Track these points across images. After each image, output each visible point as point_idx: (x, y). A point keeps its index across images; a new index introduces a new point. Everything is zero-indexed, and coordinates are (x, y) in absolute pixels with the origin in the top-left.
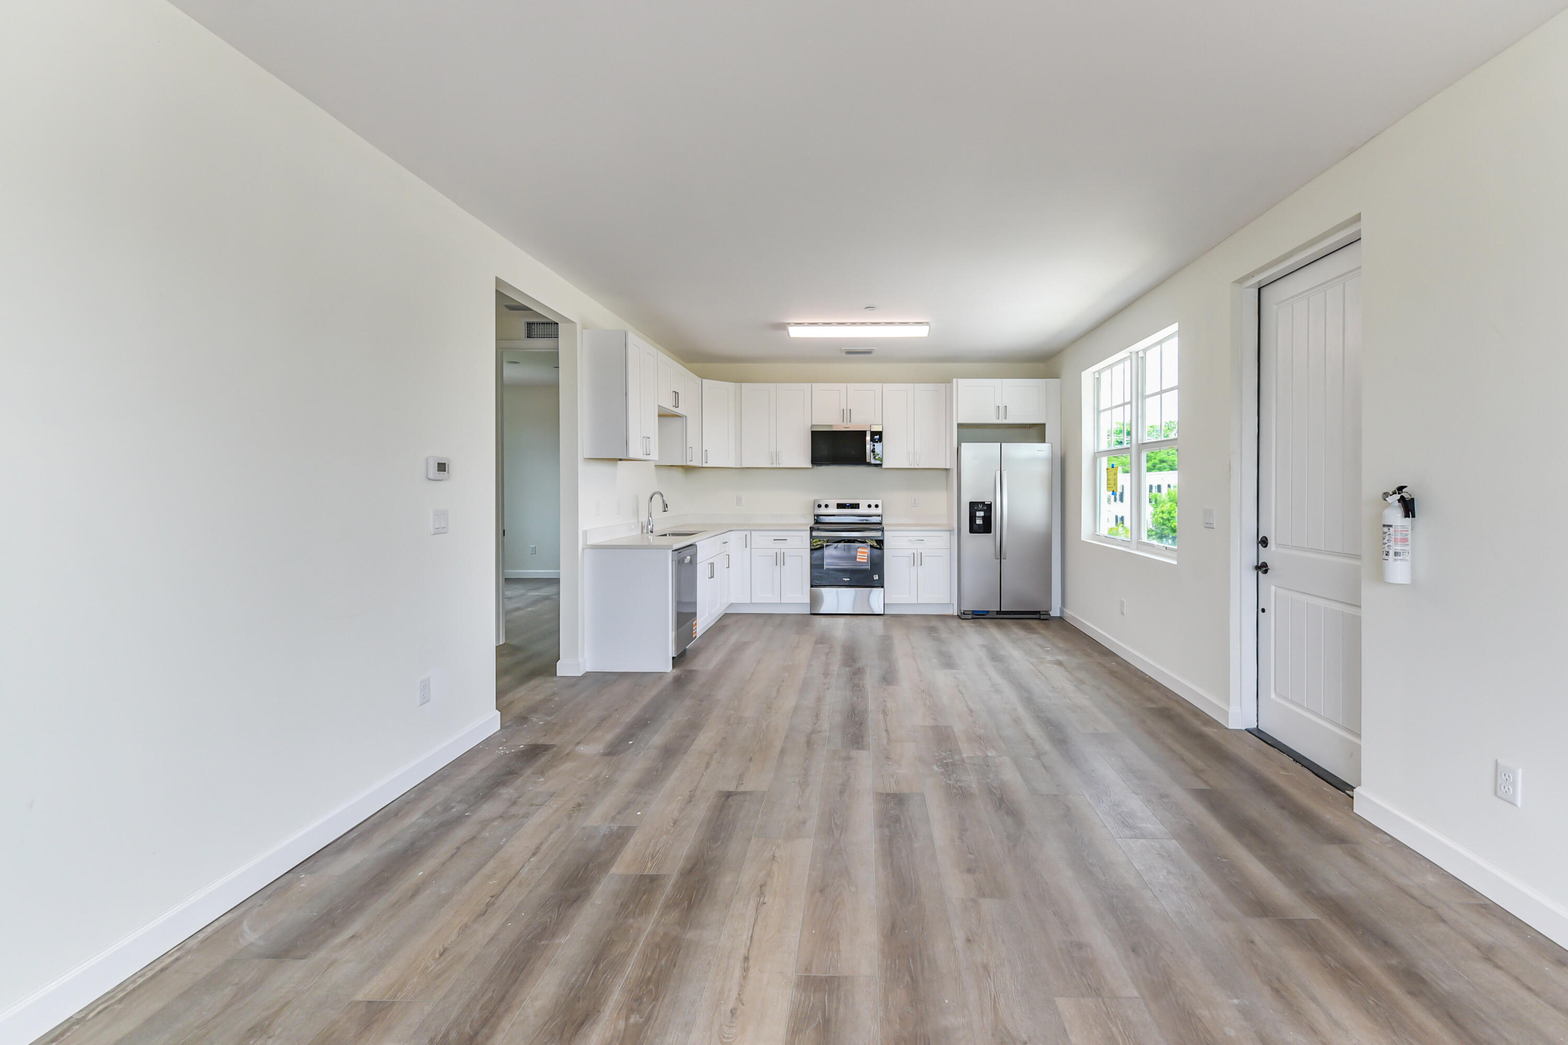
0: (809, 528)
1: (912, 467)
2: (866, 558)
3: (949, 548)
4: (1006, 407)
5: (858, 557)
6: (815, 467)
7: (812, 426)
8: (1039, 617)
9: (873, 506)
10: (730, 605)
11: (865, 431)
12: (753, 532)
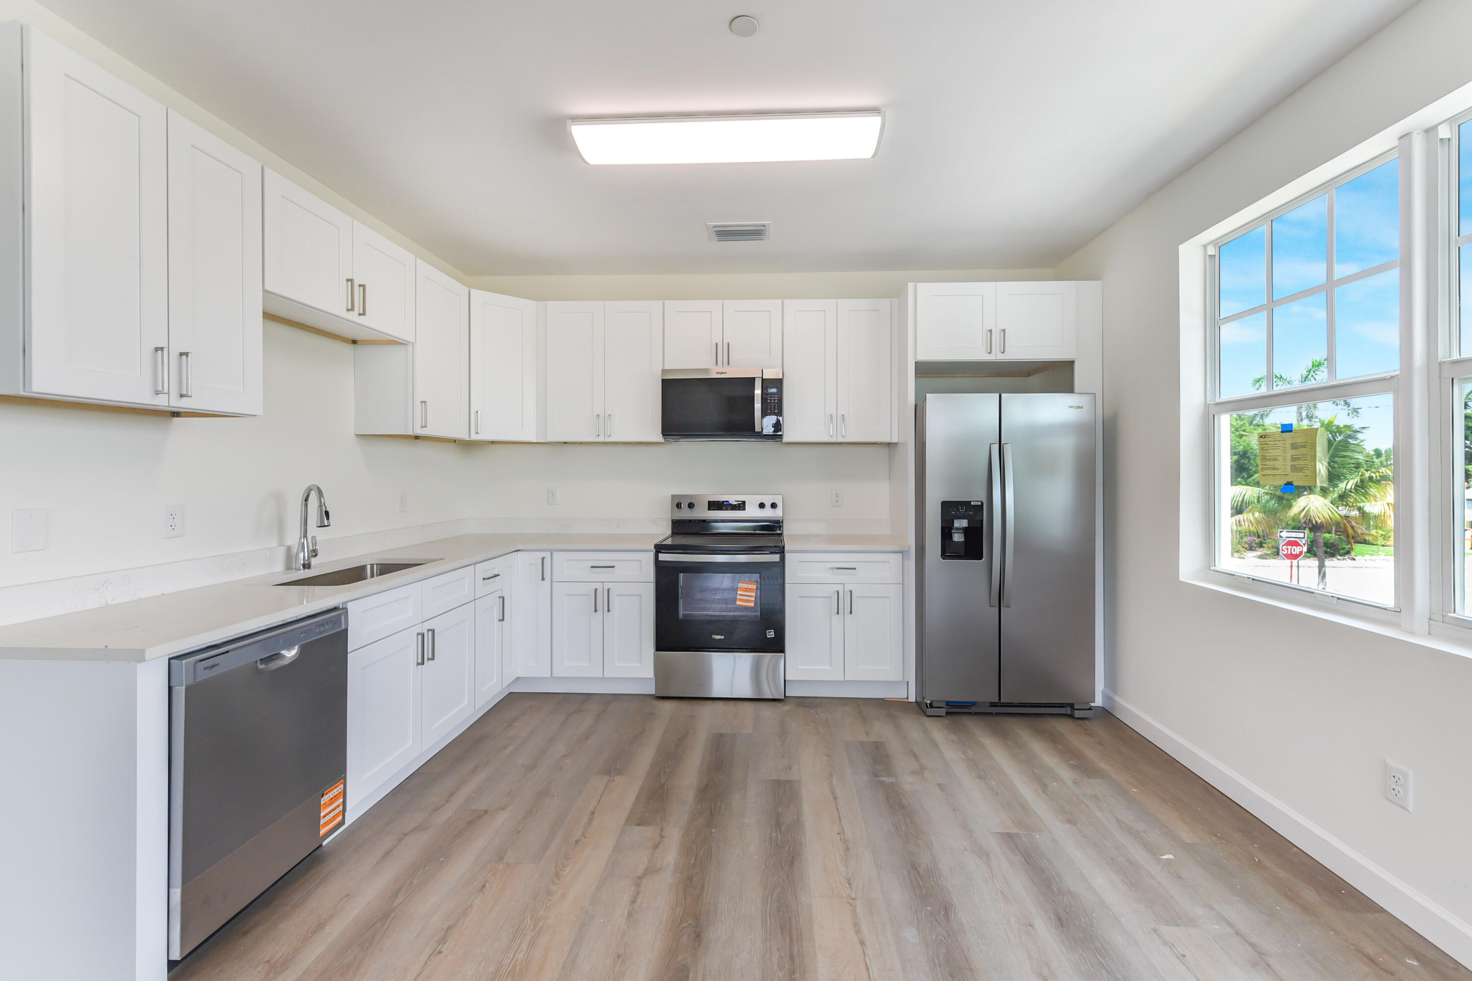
0: (652, 548)
1: (834, 440)
2: (753, 599)
3: (901, 582)
4: (1004, 331)
5: (738, 597)
6: (670, 439)
7: (664, 371)
8: (1069, 713)
9: (768, 505)
10: (516, 679)
11: (754, 379)
12: (555, 554)
